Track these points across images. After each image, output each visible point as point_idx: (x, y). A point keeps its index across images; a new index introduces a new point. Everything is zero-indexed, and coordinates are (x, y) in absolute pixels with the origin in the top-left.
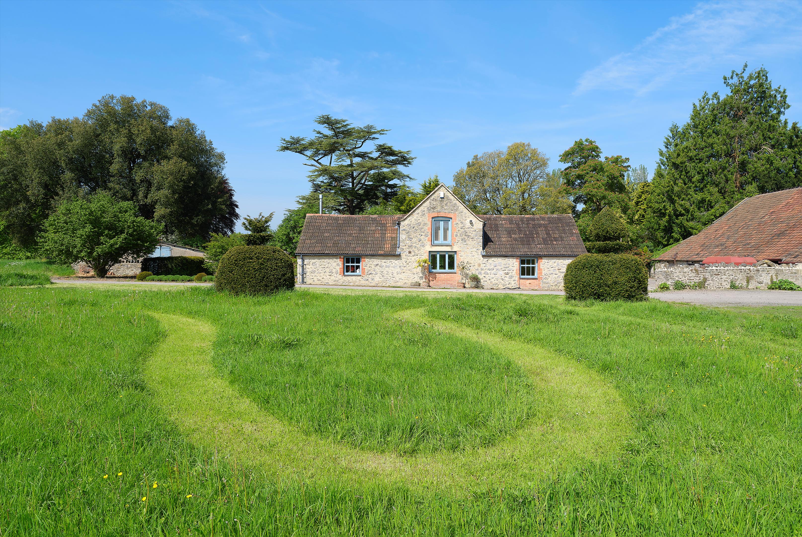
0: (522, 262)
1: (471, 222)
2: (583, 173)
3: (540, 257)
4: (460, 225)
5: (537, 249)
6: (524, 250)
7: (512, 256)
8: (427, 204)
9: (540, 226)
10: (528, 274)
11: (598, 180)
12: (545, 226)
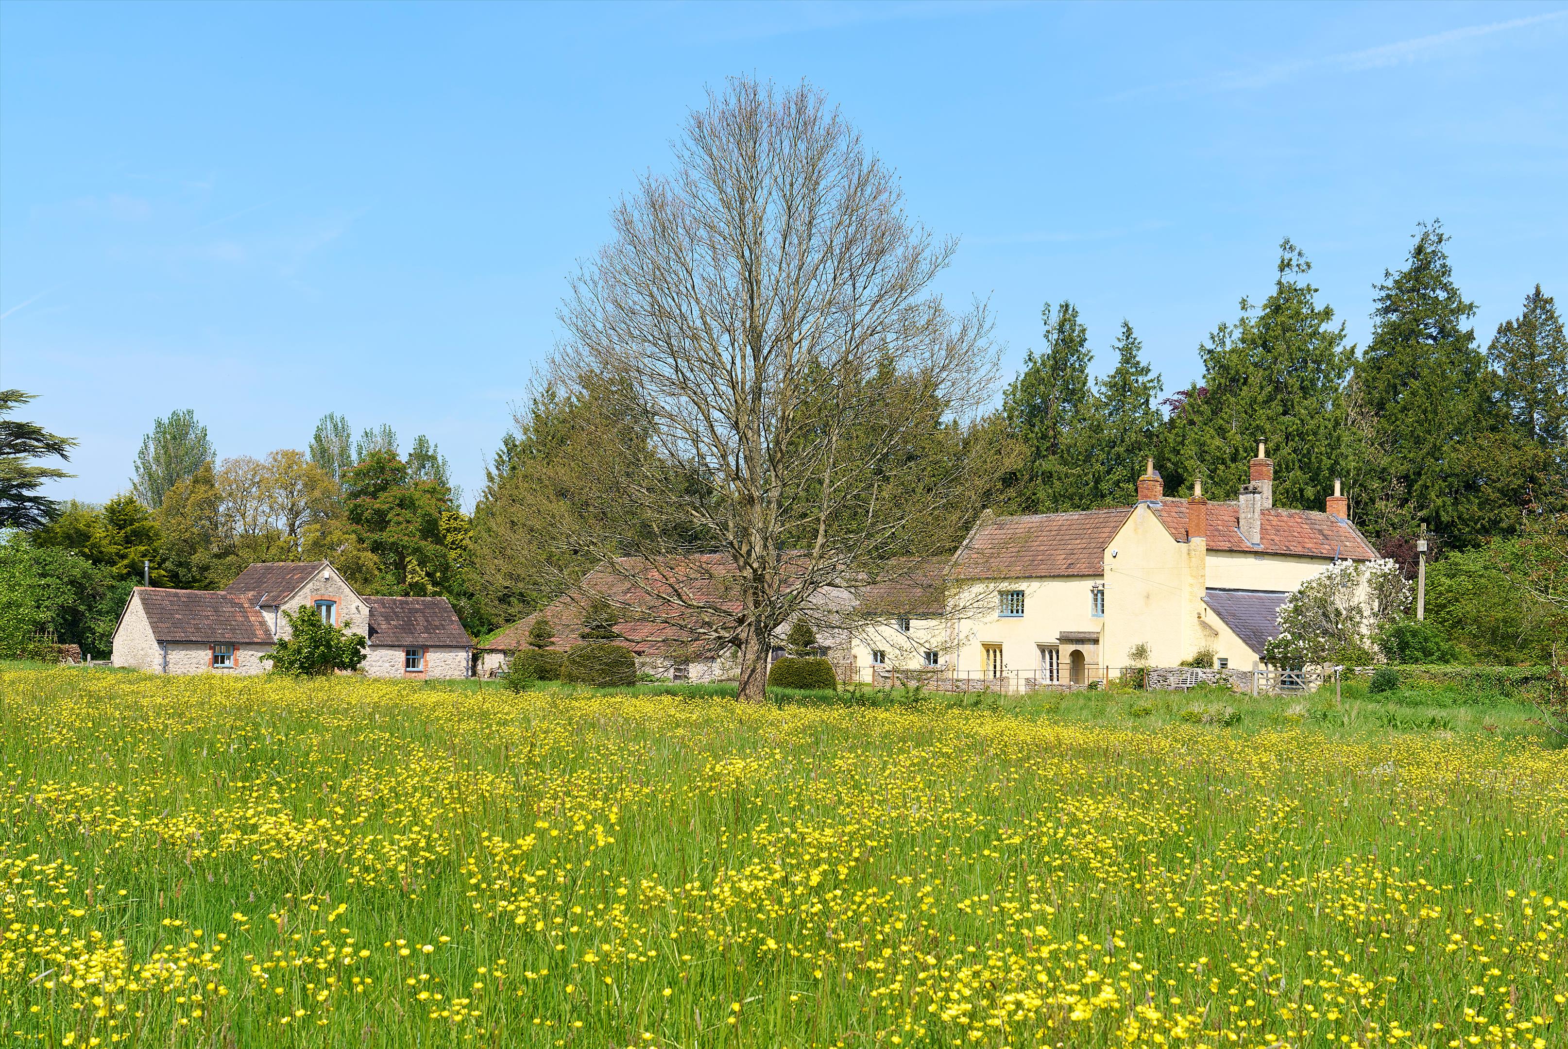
0: (408, 654)
1: (357, 608)
2: (386, 507)
3: (426, 648)
4: (345, 611)
5: (423, 638)
6: (408, 640)
7: (399, 646)
8: (310, 585)
9: (417, 611)
10: (414, 667)
11: (408, 522)
12: (422, 611)
